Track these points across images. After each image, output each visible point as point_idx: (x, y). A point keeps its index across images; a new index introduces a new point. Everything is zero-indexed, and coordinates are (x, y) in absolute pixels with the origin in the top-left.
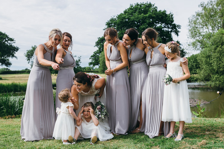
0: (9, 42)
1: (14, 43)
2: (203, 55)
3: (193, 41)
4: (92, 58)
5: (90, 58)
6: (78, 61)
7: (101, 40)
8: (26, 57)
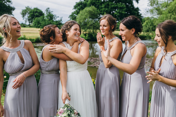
0: (8, 3)
1: (11, 4)
2: (160, 20)
3: (151, 8)
4: (71, 17)
5: (69, 17)
6: (60, 21)
7: (78, 4)
8: (22, 14)
